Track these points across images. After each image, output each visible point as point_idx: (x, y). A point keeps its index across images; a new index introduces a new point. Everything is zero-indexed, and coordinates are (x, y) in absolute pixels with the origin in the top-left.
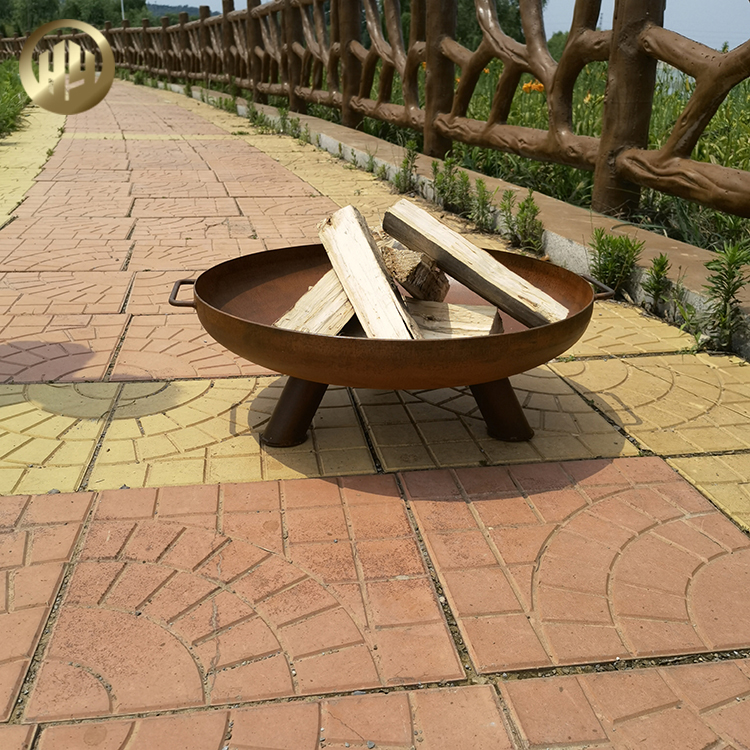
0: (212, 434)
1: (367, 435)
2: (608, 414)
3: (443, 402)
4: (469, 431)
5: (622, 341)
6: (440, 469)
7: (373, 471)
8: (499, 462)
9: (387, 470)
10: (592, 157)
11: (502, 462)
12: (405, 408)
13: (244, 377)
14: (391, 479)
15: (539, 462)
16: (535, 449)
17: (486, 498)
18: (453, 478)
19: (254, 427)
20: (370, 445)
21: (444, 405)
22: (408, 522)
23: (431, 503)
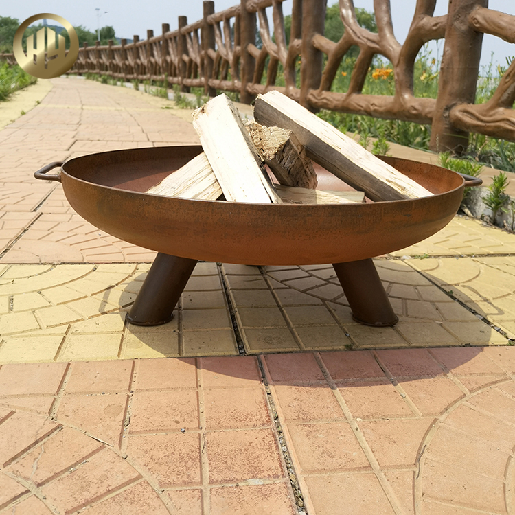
0: (80, 312)
1: (233, 317)
2: (468, 304)
3: (309, 289)
4: (334, 316)
5: (469, 244)
6: (304, 352)
7: (234, 353)
8: (365, 347)
9: (249, 351)
10: (429, 113)
11: (368, 346)
12: (273, 293)
13: (126, 263)
14: (252, 362)
15: (406, 348)
16: (401, 335)
17: (353, 385)
18: (318, 362)
19: (123, 307)
20: (235, 326)
21: (310, 292)
22: (267, 410)
23: (293, 388)
